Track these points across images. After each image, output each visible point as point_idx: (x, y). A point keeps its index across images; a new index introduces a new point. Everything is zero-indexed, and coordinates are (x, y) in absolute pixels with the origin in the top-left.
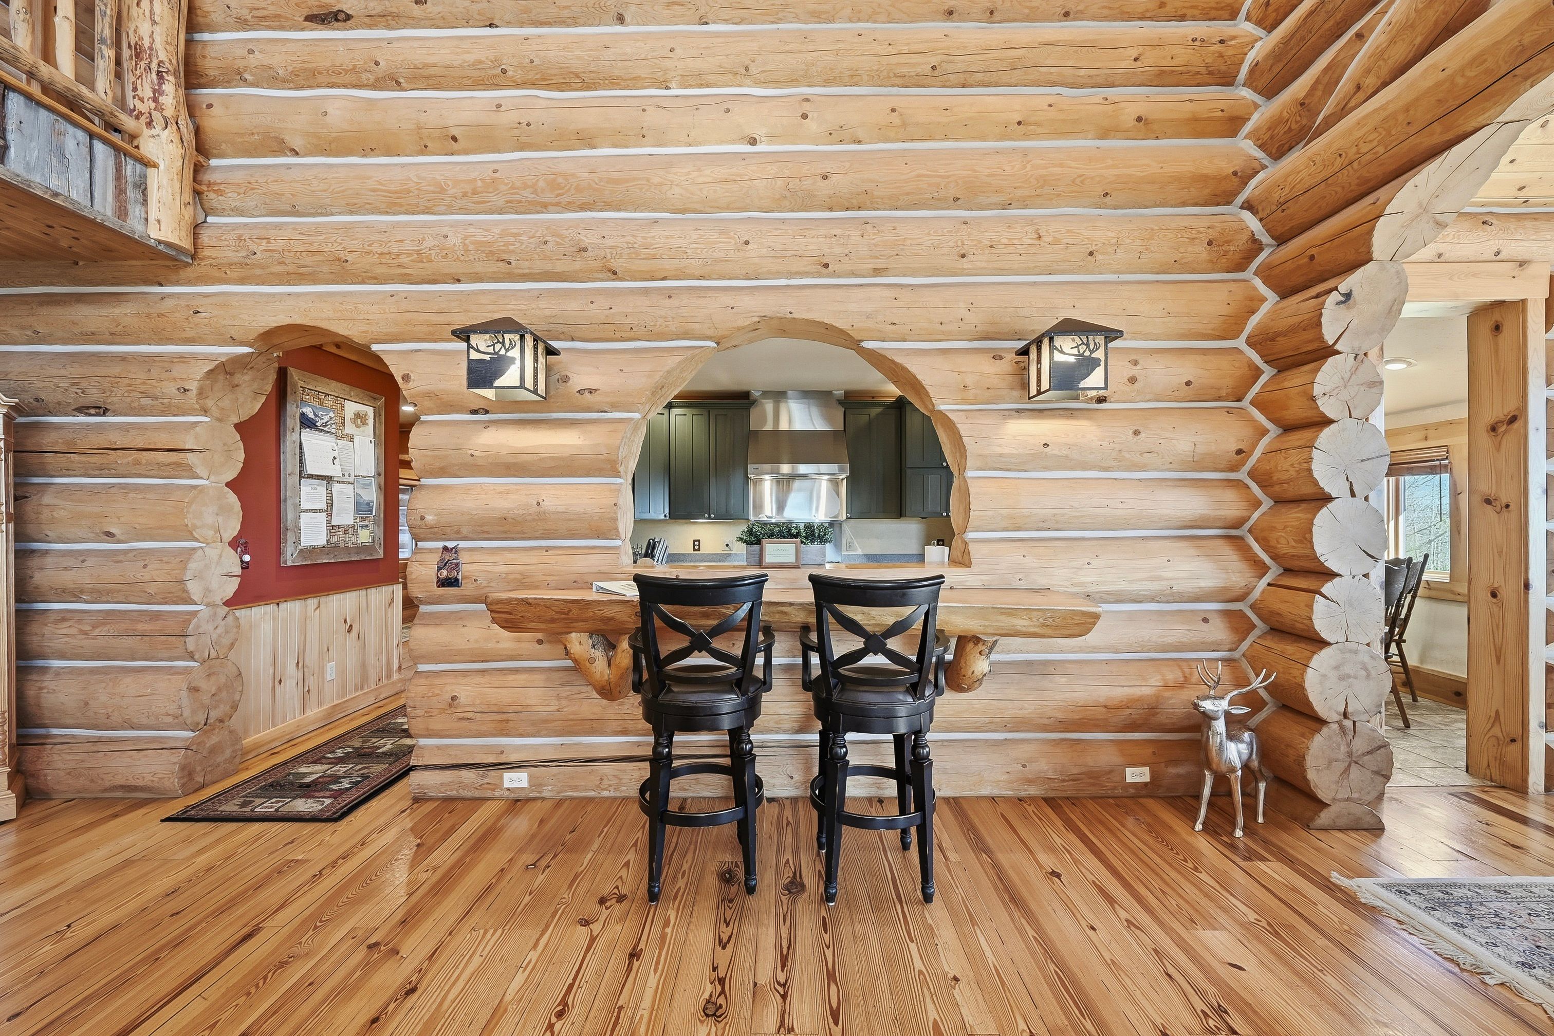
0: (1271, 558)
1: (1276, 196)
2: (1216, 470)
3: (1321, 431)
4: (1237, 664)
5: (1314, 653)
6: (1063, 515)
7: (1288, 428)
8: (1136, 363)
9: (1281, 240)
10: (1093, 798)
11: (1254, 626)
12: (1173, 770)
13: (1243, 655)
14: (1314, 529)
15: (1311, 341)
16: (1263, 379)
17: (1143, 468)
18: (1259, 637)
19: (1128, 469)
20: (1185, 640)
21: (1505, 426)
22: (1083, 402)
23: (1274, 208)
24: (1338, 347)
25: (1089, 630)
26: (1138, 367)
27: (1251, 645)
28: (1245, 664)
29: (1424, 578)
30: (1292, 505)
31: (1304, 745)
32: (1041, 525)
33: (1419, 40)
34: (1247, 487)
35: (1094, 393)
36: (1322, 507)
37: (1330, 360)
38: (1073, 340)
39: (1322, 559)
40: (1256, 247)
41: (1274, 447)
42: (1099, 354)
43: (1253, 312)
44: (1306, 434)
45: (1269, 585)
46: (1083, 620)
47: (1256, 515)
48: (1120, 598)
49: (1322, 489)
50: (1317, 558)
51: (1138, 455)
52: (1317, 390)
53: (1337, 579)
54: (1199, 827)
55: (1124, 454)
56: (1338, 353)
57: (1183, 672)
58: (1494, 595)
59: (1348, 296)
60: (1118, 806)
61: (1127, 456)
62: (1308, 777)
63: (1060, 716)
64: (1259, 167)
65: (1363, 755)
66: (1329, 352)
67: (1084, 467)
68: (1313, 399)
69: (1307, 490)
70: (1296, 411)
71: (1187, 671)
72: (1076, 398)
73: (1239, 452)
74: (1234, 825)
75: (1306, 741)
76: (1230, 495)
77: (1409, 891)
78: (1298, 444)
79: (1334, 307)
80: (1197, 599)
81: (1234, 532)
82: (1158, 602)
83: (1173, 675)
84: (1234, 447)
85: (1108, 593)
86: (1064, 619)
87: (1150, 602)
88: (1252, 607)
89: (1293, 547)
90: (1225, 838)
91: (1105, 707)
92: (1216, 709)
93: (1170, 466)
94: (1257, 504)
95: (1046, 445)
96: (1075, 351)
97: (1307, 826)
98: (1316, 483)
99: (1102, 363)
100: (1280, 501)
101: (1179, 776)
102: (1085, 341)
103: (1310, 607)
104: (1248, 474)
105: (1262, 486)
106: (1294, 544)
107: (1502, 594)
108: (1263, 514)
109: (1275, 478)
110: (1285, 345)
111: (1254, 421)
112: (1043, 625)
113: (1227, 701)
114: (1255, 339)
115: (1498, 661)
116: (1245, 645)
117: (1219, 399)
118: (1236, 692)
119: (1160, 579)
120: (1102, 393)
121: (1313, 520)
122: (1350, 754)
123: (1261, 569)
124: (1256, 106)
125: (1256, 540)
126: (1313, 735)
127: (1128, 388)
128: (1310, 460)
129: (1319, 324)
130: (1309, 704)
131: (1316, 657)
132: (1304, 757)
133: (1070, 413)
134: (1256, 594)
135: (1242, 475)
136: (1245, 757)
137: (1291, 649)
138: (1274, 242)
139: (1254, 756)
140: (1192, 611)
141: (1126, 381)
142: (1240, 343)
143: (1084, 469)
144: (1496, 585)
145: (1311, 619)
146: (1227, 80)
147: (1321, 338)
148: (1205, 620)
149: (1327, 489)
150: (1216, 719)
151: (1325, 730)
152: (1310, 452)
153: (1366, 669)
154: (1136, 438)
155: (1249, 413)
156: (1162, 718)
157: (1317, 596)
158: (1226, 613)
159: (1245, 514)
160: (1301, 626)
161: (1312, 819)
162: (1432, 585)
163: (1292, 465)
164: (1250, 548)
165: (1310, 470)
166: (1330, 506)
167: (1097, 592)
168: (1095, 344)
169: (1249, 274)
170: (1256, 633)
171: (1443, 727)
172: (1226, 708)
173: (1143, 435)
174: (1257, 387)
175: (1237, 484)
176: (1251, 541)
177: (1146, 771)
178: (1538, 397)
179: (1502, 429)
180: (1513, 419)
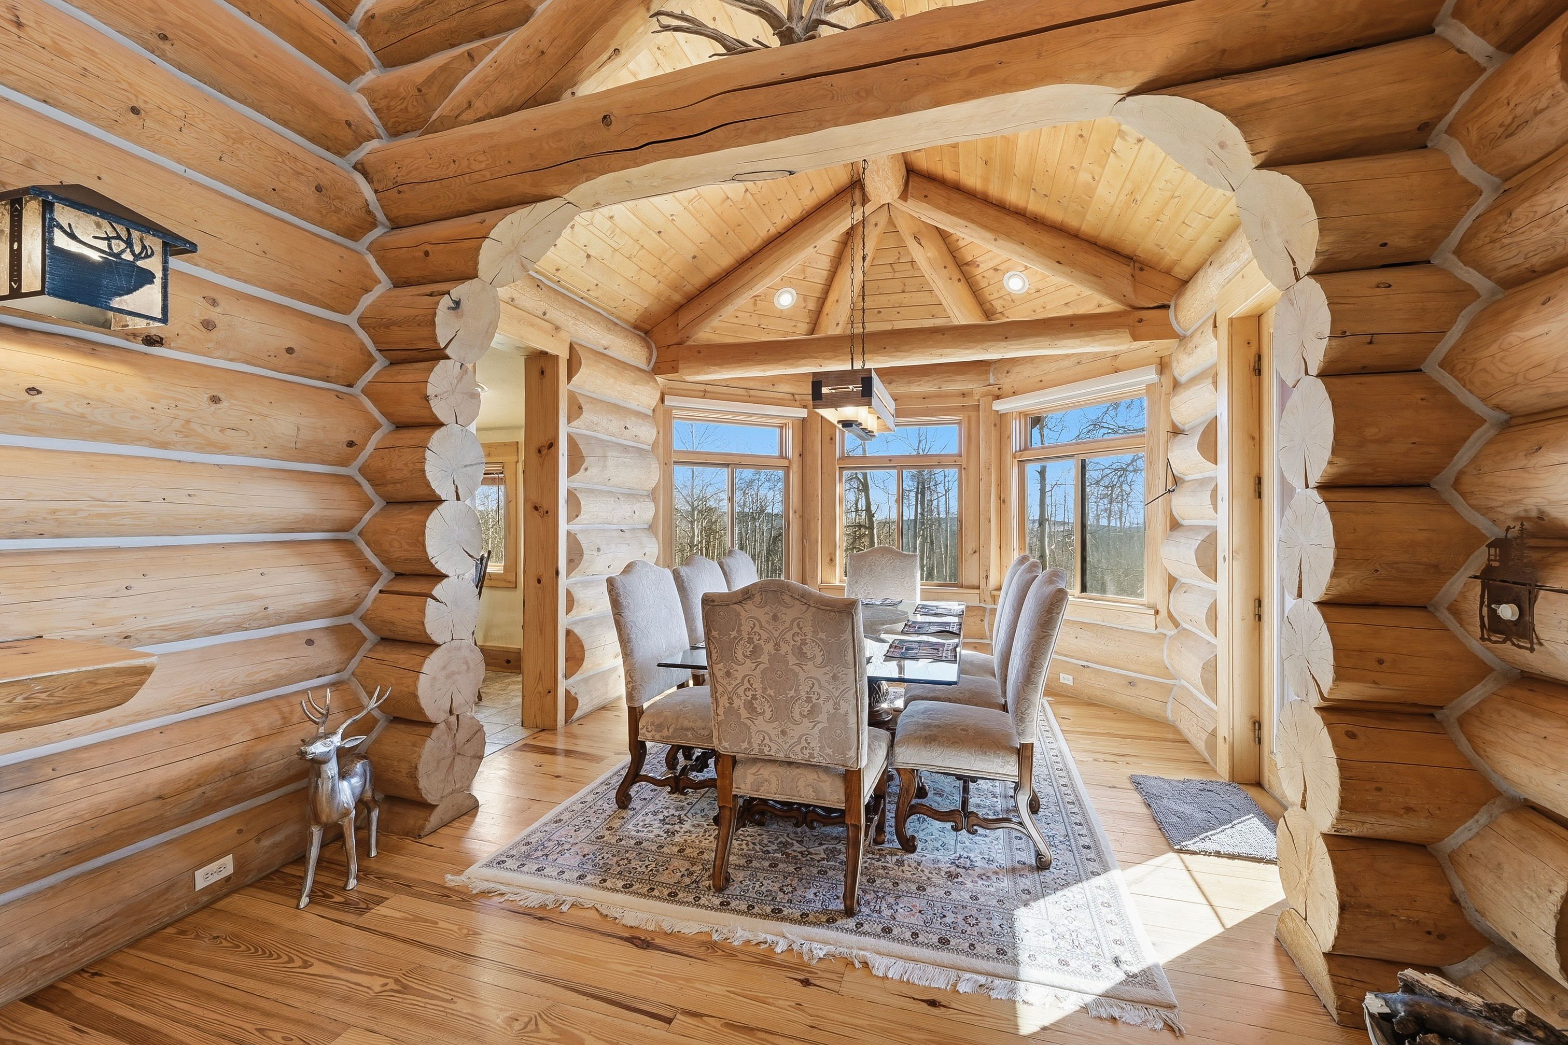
0: (383, 563)
1: (393, 172)
2: (323, 462)
3: (433, 432)
4: (346, 686)
5: (425, 657)
6: (75, 512)
7: (401, 426)
8: (214, 303)
9: (396, 224)
10: (134, 944)
11: (364, 639)
12: (267, 842)
13: (353, 674)
14: (427, 531)
15: (424, 339)
16: (375, 368)
17: (224, 449)
18: (370, 650)
19: (200, 449)
20: (283, 672)
21: (546, 451)
22: (115, 334)
23: (390, 185)
24: (448, 352)
25: (131, 695)
26: (218, 309)
27: (362, 661)
28: (355, 684)
29: (488, 571)
30: (405, 507)
31: (416, 755)
32: (20, 528)
33: (516, 93)
34: (358, 484)
35: (141, 324)
36: (433, 509)
37: (442, 362)
38: (98, 225)
39: (433, 561)
40: (369, 219)
41: (387, 444)
42: (153, 265)
43: (367, 290)
44: (419, 434)
45: (381, 592)
46: (119, 680)
47: (367, 516)
48: (185, 633)
49: (433, 491)
50: (429, 561)
51: (217, 430)
52: (431, 390)
53: (446, 580)
54: (304, 901)
55: (193, 426)
56: (448, 358)
57: (281, 713)
58: (539, 581)
59: (457, 304)
60: (183, 933)
61: (200, 430)
62: (421, 786)
63: (64, 844)
64: (373, 134)
65: (465, 744)
66: (439, 355)
67: (116, 435)
68: (426, 398)
69: (420, 492)
70: (409, 410)
71: (286, 709)
72: (105, 325)
73: (351, 444)
74: (347, 875)
75: (418, 749)
76: (339, 493)
77: (504, 858)
78: (412, 442)
79: (446, 310)
80: (300, 618)
81: (342, 536)
82: (246, 629)
83: (266, 721)
84: (345, 437)
85: (165, 628)
86: (77, 687)
87: (233, 631)
88: (363, 619)
89: (406, 550)
90: (338, 899)
91: (160, 798)
92: (327, 749)
93: (266, 452)
94: (370, 504)
95: (33, 391)
96: (103, 245)
97: (417, 835)
98: (428, 485)
99: (158, 281)
100: (392, 503)
101: (275, 845)
102: (124, 235)
103: (422, 611)
104: (360, 470)
105: (373, 485)
106: (407, 547)
107: (544, 581)
108: (375, 516)
109: (388, 477)
110: (399, 337)
111: (366, 412)
112: (23, 708)
113: (339, 736)
114: (369, 321)
115: (541, 633)
116: (355, 663)
117: (327, 379)
118: (349, 722)
119: (253, 598)
120: (155, 328)
121: (425, 522)
122: (454, 748)
123: (372, 574)
124: (372, 67)
125: (368, 544)
126: (425, 741)
127: (201, 334)
128: (423, 460)
129: (433, 324)
130: (421, 711)
131: (427, 661)
132: (416, 768)
133: (91, 348)
134: (368, 603)
135: (352, 470)
136: (358, 791)
137: (402, 657)
138: (388, 223)
139: (367, 786)
140: (293, 634)
141: (197, 322)
142: (351, 320)
143: (119, 441)
144: (540, 574)
145: (423, 624)
147: (434, 338)
148: (310, 642)
149: (438, 492)
150: (325, 762)
151: (435, 733)
152: (424, 452)
153: (467, 663)
154: (214, 407)
155: (361, 403)
156: (254, 782)
157: (429, 599)
158: (334, 630)
159: (357, 514)
160: (414, 632)
161: (422, 827)
162: (492, 577)
163: (406, 464)
164: (361, 553)
165: (423, 471)
166: (441, 507)
167: (144, 631)
168: (144, 247)
169: (362, 245)
170: (367, 645)
171: (502, 693)
172: (339, 744)
173: (225, 404)
174: (369, 376)
175: (347, 480)
176: (362, 545)
177: (228, 860)
178: (563, 431)
179: (544, 452)
180: (552, 445)
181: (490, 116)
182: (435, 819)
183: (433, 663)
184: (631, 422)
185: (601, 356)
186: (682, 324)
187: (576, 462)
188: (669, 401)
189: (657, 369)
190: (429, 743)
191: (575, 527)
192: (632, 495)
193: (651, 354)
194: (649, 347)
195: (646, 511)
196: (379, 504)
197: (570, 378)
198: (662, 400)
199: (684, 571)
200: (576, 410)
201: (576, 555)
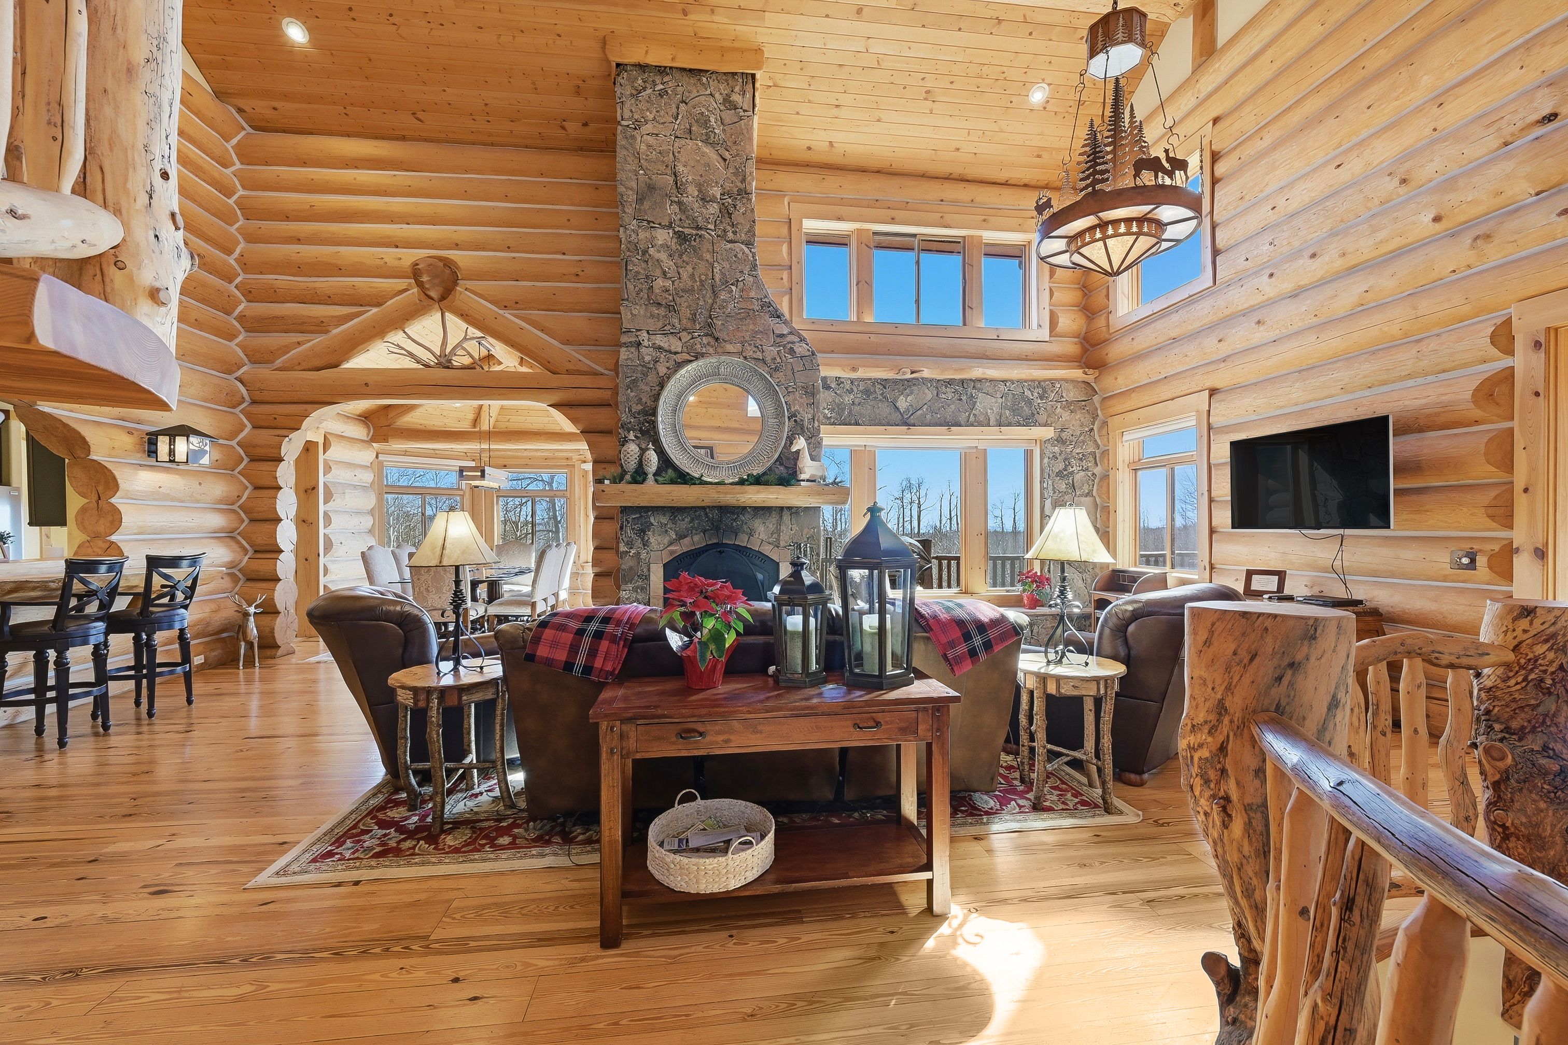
0: (250, 545)
1: (253, 381)
2: (228, 505)
3: (278, 491)
5: (276, 585)
6: (166, 526)
9: (254, 402)
12: (213, 654)
14: (276, 533)
15: (274, 453)
16: (245, 463)
17: (201, 502)
19: (195, 502)
20: (216, 589)
23: (252, 386)
24: (285, 458)
27: (240, 588)
30: (265, 522)
31: (274, 624)
34: (239, 514)
36: (278, 523)
37: (282, 463)
38: (197, 439)
39: (279, 545)
40: (243, 400)
41: (253, 496)
42: (207, 448)
43: (241, 431)
44: (271, 492)
45: (249, 558)
47: (242, 526)
49: (278, 516)
50: (276, 545)
51: (200, 495)
52: (275, 474)
53: (284, 552)
54: (240, 670)
55: (195, 494)
56: (284, 460)
58: (306, 560)
59: (292, 440)
62: (276, 636)
64: (244, 364)
65: (290, 623)
68: (275, 477)
69: (271, 516)
70: (266, 482)
73: (236, 497)
75: (275, 622)
76: (233, 516)
78: (269, 495)
79: (287, 443)
81: (231, 534)
83: (213, 606)
84: (237, 494)
88: (240, 570)
89: (264, 541)
93: (213, 502)
94: (243, 521)
95: (160, 487)
96: (198, 445)
97: (274, 657)
98: (276, 513)
100: (254, 520)
102: (202, 440)
103: (272, 566)
104: (240, 507)
105: (245, 512)
106: (265, 539)
108: (246, 526)
109: (254, 510)
110: (259, 452)
111: (241, 482)
113: (254, 607)
114: (242, 444)
116: (237, 589)
117: (227, 470)
121: (275, 529)
122: (287, 624)
123: (246, 551)
124: (241, 333)
125: (243, 538)
128: (274, 503)
129: (278, 447)
130: (276, 607)
132: (274, 629)
133: (166, 470)
134: (244, 563)
135: (235, 507)
137: (265, 585)
138: (250, 402)
142: (234, 443)
143: (172, 501)
144: (307, 556)
145: (273, 571)
146: (228, 313)
147: (278, 453)
148: (222, 578)
149: (280, 516)
151: (280, 616)
152: (275, 500)
153: (291, 589)
154: (199, 486)
155: (240, 478)
156: (210, 628)
157: (274, 561)
158: (229, 574)
159: (237, 525)
160: (270, 575)
161: (276, 654)
163: (265, 505)
164: (239, 542)
165: (275, 508)
166: (282, 523)
168: (205, 443)
169: (237, 411)
170: (243, 581)
172: (254, 610)
173: (203, 485)
174: (242, 466)
175: (233, 511)
176: (240, 538)
177: (202, 656)
178: (321, 480)
179: (310, 491)
180: (314, 488)
181: (309, 370)
182: (280, 652)
183: (279, 586)
184: (357, 471)
185: (341, 437)
186: (390, 416)
187: (328, 497)
188: (381, 457)
189: (374, 439)
190: (278, 619)
191: (327, 531)
192: (358, 513)
193: (369, 431)
194: (368, 428)
195: (368, 522)
196: (247, 521)
197: (324, 453)
198: (377, 457)
199: (397, 551)
200: (328, 469)
201: (329, 545)
